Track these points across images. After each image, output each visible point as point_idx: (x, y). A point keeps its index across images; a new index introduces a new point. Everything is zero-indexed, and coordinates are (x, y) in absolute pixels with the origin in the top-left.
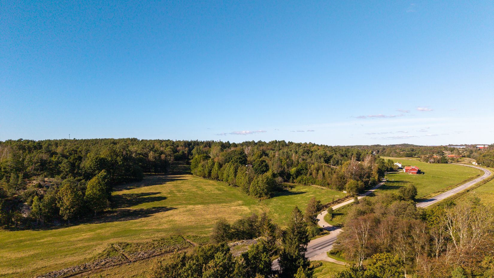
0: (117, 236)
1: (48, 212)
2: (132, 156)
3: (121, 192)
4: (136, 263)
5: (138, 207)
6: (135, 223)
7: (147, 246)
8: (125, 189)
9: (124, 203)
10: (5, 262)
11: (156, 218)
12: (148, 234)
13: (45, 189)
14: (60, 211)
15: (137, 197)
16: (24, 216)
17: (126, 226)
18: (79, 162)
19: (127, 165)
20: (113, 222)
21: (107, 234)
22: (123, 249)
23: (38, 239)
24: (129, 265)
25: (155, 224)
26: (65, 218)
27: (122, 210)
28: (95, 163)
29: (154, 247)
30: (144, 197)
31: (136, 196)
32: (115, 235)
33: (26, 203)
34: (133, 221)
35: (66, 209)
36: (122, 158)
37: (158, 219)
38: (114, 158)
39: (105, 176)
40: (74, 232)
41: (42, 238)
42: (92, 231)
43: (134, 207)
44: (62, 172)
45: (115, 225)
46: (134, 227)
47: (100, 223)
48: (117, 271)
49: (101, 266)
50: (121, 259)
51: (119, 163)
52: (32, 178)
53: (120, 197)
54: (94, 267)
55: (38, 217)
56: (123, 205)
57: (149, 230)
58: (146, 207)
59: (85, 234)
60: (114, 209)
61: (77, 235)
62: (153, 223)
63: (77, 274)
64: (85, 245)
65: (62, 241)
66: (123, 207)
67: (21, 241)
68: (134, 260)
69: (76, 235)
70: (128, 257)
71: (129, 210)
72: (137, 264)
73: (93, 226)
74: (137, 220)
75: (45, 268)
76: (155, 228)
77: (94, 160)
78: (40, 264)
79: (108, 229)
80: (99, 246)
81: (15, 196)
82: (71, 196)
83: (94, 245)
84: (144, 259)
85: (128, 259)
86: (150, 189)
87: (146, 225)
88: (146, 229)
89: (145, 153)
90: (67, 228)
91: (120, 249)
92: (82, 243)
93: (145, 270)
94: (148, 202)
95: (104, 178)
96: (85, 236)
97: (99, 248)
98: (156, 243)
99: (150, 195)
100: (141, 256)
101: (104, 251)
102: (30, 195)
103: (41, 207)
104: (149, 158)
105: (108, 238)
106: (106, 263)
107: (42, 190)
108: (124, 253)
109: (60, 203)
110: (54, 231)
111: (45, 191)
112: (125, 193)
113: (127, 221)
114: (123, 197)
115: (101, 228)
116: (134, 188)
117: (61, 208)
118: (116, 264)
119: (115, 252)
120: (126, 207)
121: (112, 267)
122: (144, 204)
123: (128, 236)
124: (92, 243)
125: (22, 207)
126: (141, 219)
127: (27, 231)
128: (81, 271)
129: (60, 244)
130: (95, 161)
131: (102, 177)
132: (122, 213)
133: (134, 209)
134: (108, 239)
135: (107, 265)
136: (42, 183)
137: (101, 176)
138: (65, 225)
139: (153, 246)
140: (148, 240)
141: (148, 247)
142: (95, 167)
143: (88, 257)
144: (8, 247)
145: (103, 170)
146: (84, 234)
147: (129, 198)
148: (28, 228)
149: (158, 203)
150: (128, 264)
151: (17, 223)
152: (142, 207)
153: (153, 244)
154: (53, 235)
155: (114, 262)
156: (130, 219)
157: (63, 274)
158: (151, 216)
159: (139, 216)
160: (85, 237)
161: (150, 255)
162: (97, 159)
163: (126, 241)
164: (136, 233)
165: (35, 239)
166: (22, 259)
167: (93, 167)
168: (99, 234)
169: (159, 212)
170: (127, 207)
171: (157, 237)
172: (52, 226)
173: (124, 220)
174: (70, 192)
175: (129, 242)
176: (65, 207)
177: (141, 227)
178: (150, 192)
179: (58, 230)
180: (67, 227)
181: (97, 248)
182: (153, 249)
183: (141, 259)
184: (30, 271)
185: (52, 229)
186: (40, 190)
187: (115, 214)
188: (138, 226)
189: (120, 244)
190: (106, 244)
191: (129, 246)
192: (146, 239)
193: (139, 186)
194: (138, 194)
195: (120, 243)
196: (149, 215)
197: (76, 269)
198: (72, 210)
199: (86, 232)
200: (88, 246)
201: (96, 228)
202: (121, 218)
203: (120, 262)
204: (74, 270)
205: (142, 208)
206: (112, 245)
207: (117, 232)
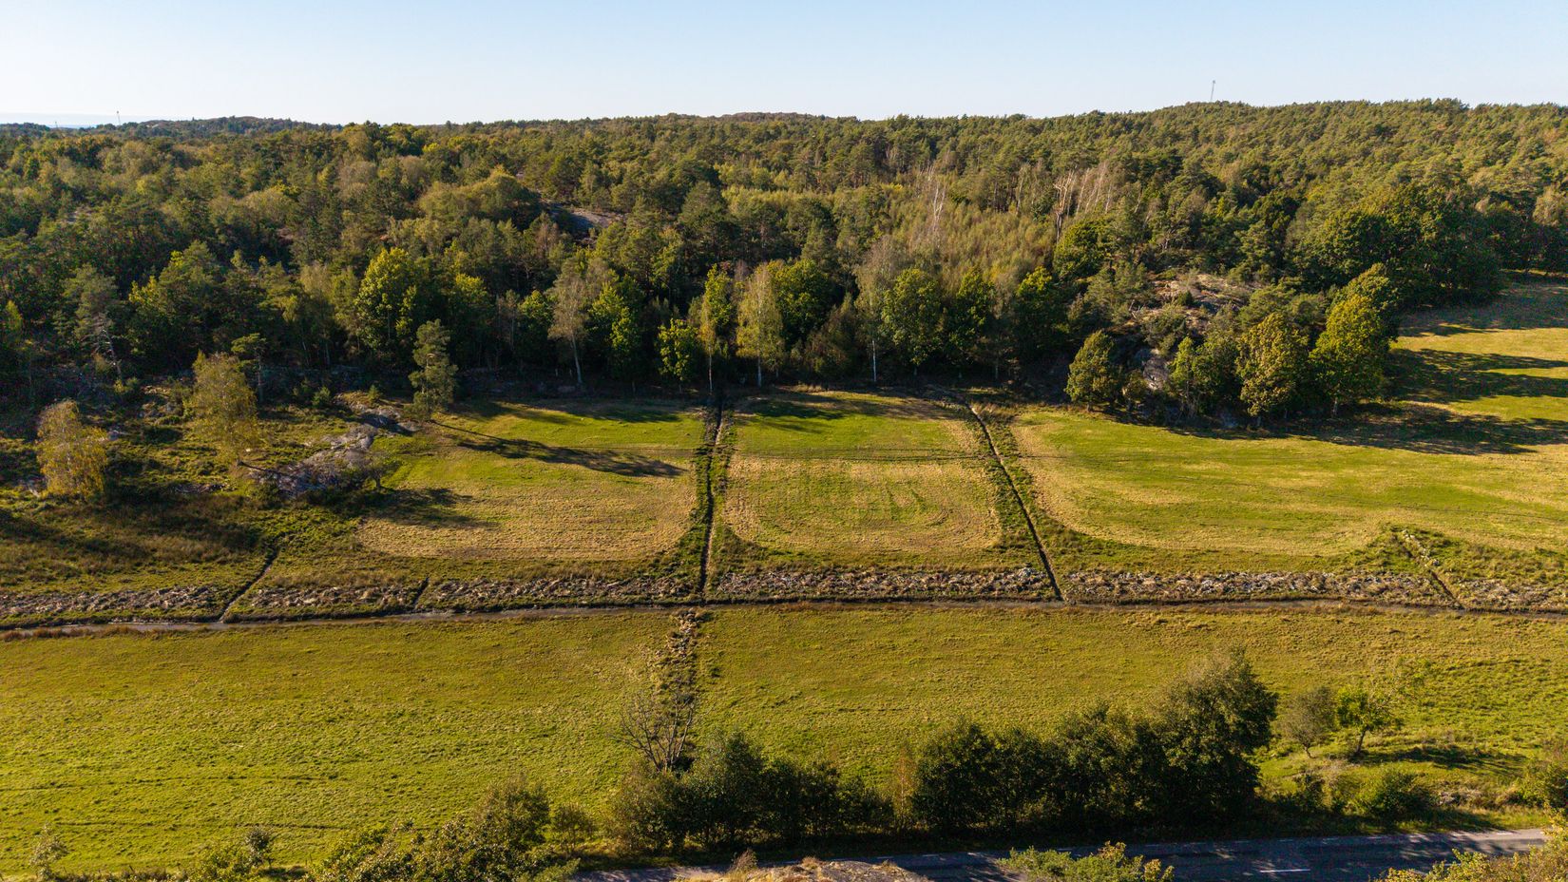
0: (1408, 504)
1: (1212, 386)
2: (1474, 210)
3: (1418, 339)
4: (1481, 618)
5: (1477, 409)
6: (1468, 467)
7: (1518, 568)
8: (1430, 330)
9: (1425, 384)
10: (1121, 510)
11: (1547, 466)
12: (1517, 520)
13: (1202, 312)
14: (1244, 389)
15: (1475, 368)
16: (1150, 386)
17: (1437, 473)
18: (1285, 219)
19: (1452, 243)
20: (1391, 448)
21: (1375, 489)
22: (1432, 555)
23: (1187, 461)
24: (1459, 618)
25: (1544, 489)
26: (1253, 411)
27: (1420, 408)
28: (1347, 235)
29: (1543, 579)
30: (1501, 371)
31: (1470, 364)
32: (1403, 497)
33: (1156, 351)
34: (1460, 458)
35: (1262, 387)
36: (1439, 217)
37: (1555, 470)
38: (1411, 217)
39: (1383, 288)
40: (1279, 458)
41: (1197, 459)
42: (1327, 468)
43: (1461, 405)
44: (1244, 256)
45: (1401, 461)
46: (1465, 483)
47: (1351, 444)
48: (1421, 629)
49: (1369, 596)
50: (1428, 590)
51: (1426, 237)
52: (1168, 273)
53: (1413, 359)
54: (1349, 592)
55: (1184, 395)
56: (1425, 390)
57: (1519, 504)
58: (1508, 412)
59: (1309, 474)
60: (1392, 403)
61: (1286, 472)
62: (1534, 481)
63: (1302, 599)
64: (1311, 511)
65: (1248, 481)
66: (1425, 400)
67: (1147, 458)
68: (1474, 606)
69: (1284, 469)
70: (1453, 589)
71: (1445, 415)
72: (1485, 622)
73: (1329, 449)
74: (1476, 458)
75: (1215, 555)
76: (1544, 502)
77: (1342, 225)
78: (1201, 538)
79: (1377, 471)
80: (1351, 523)
81: (1129, 323)
82: (1282, 351)
83: (1336, 516)
84: (1507, 610)
85: (1449, 593)
86: (1526, 342)
87: (1509, 483)
88: (1507, 498)
89: (1523, 193)
90: (1255, 442)
91: (1420, 554)
92: (1302, 501)
93: (1516, 654)
94: (1518, 393)
95: (1381, 295)
96: (1308, 478)
97: (1353, 532)
98: (1550, 562)
99: (1526, 366)
100: (1497, 600)
101: (1372, 546)
102: (1169, 330)
103: (1193, 369)
104: (1535, 214)
105: (1378, 503)
106: (1382, 591)
107: (1193, 314)
108: (1436, 570)
109: (1247, 366)
110: (1222, 443)
111: (1202, 319)
112: (1429, 347)
113: (1438, 453)
114: (1424, 359)
115: (1355, 463)
116: (1464, 331)
117: (1246, 382)
118: (1414, 601)
119: (1408, 561)
120: (1433, 401)
121: (1404, 611)
122: (1501, 398)
123: (1446, 511)
124: (1329, 509)
125: (1146, 359)
126: (1492, 455)
127: (1156, 429)
128: (1310, 594)
129: (1242, 488)
130: (1349, 228)
131: (1373, 291)
132: (1420, 420)
133: (1465, 413)
134: (1382, 506)
135: (1387, 596)
136: (1194, 293)
137: (1371, 288)
138: (1248, 429)
139: (1538, 574)
140: (1518, 545)
141: (1522, 572)
142: (1343, 249)
143: (1328, 552)
144: (1120, 469)
145: (1374, 266)
146: (1304, 474)
147: (1445, 369)
148: (1159, 422)
149: (1557, 404)
150: (1454, 614)
151: (1133, 404)
152: (1493, 411)
153: (1540, 566)
154: (1219, 457)
155: (1408, 595)
156: (1449, 450)
157: (1264, 587)
158: (1529, 451)
159: (1481, 446)
160: (1309, 483)
161: (1529, 603)
162: (1354, 220)
163: (1439, 529)
164: (1473, 505)
165: (1180, 459)
166: (1155, 510)
167: (1338, 247)
168: (1348, 481)
169: (1557, 441)
170: (1437, 400)
171: (1553, 540)
172: (1217, 426)
173: (1428, 450)
174: (1278, 338)
175: (1451, 534)
176: (1258, 381)
177: (1489, 487)
178: (1526, 355)
179: (1233, 442)
180: (1254, 437)
181: (1346, 529)
182: (1540, 584)
183: (1495, 607)
184: (1182, 554)
185: (1217, 436)
186: (1189, 312)
187: (1397, 420)
188: (1480, 483)
189: (1422, 534)
190: (1375, 521)
191: (1451, 550)
192: (1512, 537)
193: (1482, 326)
194: (1479, 358)
195: (1422, 532)
196: (1524, 447)
197: (1299, 584)
198: (1277, 391)
199: (1310, 466)
200: (1320, 516)
201: (1340, 460)
202: (1416, 438)
203: (1428, 601)
204: (1294, 584)
205: (1491, 414)
206: (1394, 530)
207: (1408, 489)
